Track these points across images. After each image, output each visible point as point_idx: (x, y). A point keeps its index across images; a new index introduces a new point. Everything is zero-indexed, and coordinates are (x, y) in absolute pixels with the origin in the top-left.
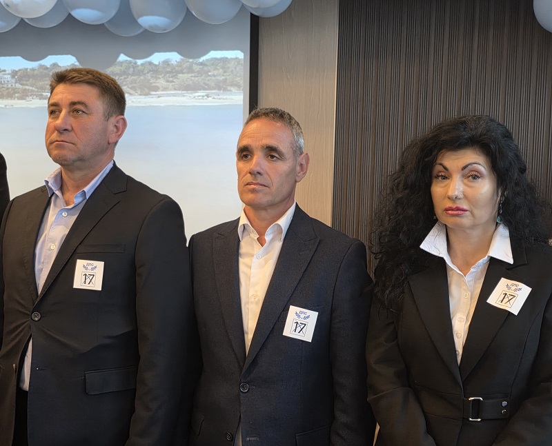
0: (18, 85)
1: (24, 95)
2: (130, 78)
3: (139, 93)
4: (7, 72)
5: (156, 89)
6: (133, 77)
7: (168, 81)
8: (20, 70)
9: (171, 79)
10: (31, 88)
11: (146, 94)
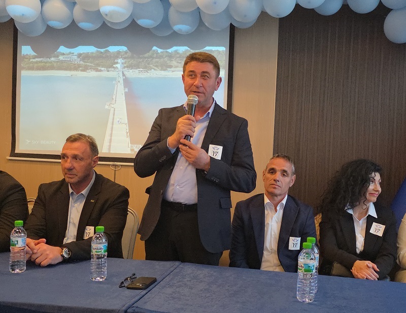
0: (81, 62)
1: (85, 69)
2: (154, 60)
3: (160, 68)
4: (75, 54)
5: (171, 67)
6: (156, 60)
7: (178, 63)
8: (83, 53)
9: (180, 61)
10: (90, 64)
11: (164, 70)
